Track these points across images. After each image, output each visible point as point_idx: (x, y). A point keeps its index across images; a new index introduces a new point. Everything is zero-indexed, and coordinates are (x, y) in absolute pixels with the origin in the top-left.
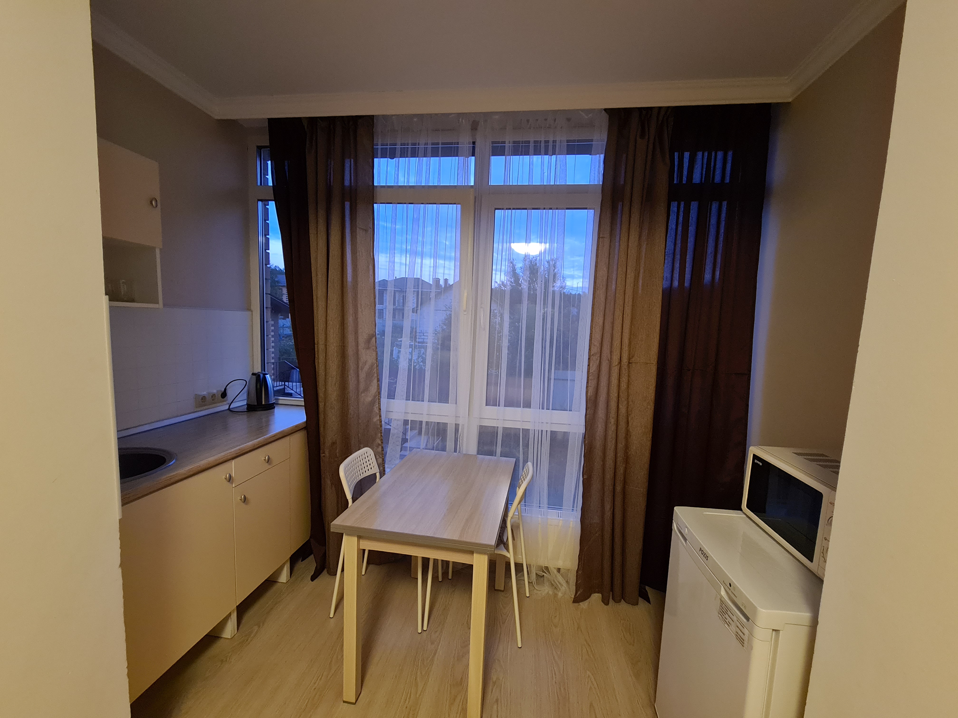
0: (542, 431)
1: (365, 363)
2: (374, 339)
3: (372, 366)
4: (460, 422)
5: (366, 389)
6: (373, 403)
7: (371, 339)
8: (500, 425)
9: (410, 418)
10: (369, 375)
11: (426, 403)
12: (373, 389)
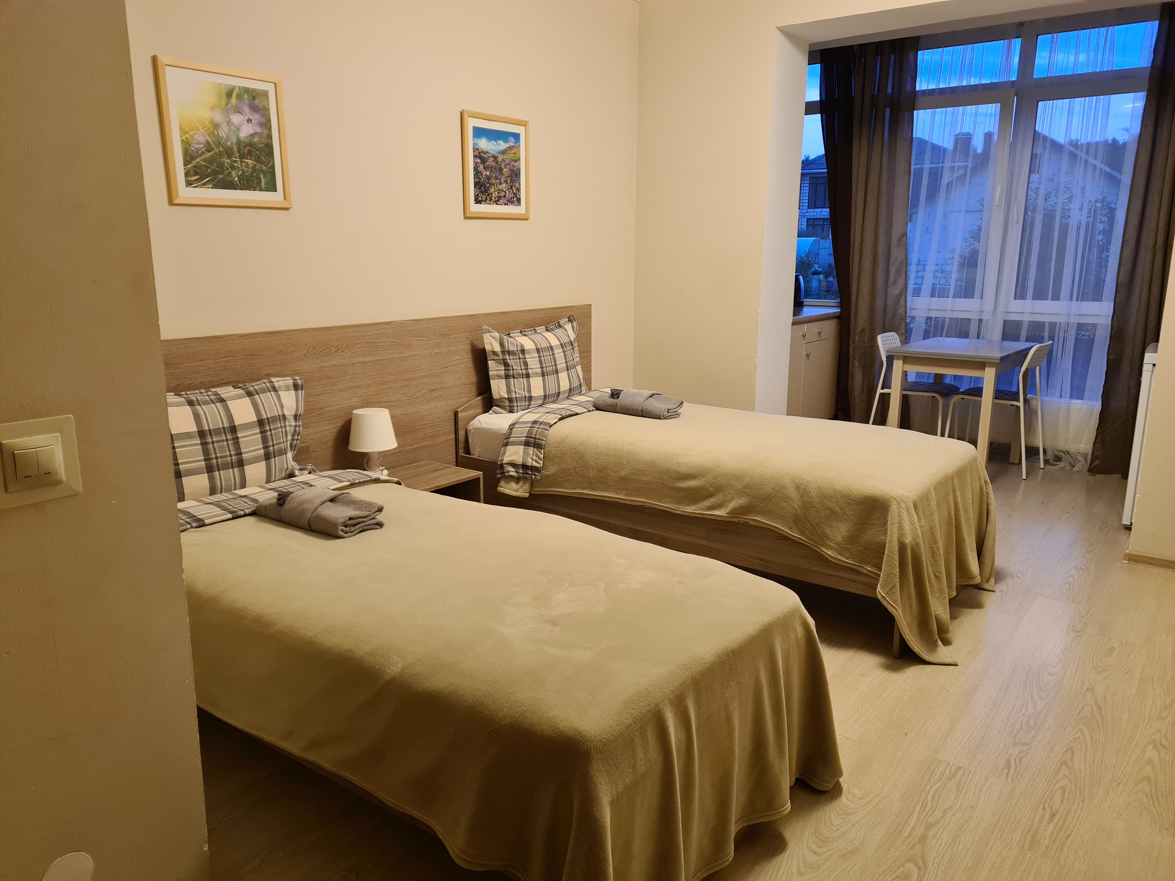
0: (1068, 323)
1: (896, 259)
2: (905, 237)
3: (902, 262)
4: (985, 317)
5: (895, 283)
6: (899, 296)
7: (903, 237)
8: (1026, 319)
9: (933, 314)
10: (898, 271)
11: (950, 300)
12: (901, 283)
